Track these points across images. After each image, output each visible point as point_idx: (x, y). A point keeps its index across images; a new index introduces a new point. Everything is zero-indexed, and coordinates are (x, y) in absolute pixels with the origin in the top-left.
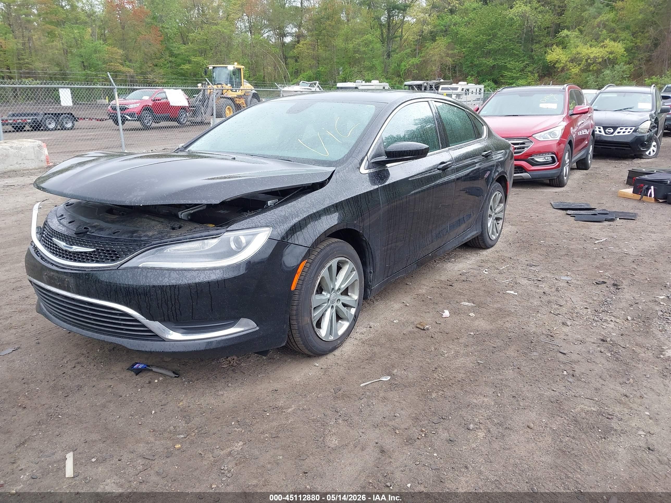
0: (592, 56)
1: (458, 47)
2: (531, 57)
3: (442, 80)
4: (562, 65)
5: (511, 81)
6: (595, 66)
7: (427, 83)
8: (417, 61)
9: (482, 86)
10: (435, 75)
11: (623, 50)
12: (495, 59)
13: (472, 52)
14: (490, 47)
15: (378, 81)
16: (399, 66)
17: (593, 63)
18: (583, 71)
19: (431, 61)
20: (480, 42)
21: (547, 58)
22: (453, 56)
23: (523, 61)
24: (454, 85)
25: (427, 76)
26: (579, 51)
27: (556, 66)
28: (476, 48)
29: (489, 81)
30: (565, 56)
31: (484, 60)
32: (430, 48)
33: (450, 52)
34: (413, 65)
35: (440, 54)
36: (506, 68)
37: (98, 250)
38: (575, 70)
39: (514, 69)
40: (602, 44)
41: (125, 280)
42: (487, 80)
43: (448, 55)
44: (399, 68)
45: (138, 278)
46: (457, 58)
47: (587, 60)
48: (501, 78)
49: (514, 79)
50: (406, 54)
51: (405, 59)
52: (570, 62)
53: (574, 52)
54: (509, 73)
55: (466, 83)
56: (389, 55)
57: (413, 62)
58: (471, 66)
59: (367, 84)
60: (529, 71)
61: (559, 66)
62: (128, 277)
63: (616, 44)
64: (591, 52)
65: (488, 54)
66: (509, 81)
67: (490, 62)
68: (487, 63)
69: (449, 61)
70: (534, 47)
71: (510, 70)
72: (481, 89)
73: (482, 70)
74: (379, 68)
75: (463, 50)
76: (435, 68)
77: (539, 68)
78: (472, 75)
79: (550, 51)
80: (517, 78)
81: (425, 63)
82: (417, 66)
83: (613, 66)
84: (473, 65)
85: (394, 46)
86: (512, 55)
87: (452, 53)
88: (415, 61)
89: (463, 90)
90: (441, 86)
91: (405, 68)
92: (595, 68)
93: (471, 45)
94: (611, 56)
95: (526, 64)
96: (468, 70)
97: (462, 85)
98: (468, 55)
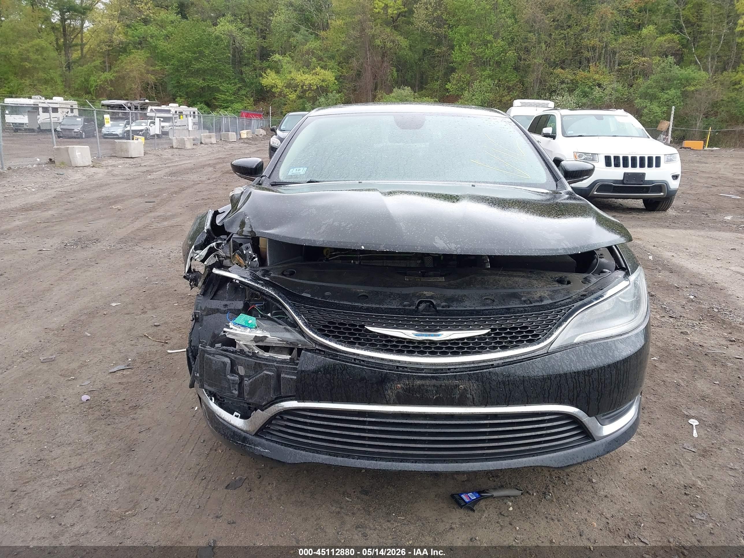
0: (307, 83)
1: (159, 63)
2: (242, 80)
3: (147, 101)
4: (279, 90)
5: (226, 105)
6: (310, 93)
7: (131, 103)
8: (111, 77)
9: (195, 109)
10: (135, 94)
11: (334, 78)
12: (204, 80)
13: (178, 70)
14: (197, 66)
15: (62, 98)
16: (87, 81)
17: (309, 90)
18: (300, 97)
19: (129, 77)
20: (186, 60)
21: (263, 82)
22: (154, 73)
23: (235, 84)
24: (164, 107)
25: (126, 95)
26: (293, 77)
27: (273, 90)
28: (182, 66)
29: (201, 104)
30: (280, 81)
31: (193, 80)
32: (125, 61)
33: (151, 68)
34: (106, 81)
35: (139, 70)
36: (218, 90)
37: (493, 330)
38: (293, 96)
39: (227, 92)
40: (314, 71)
41: (570, 365)
42: (198, 103)
43: (148, 72)
44: (88, 84)
45: (586, 358)
46: (160, 75)
47: (302, 87)
48: (214, 101)
49: (228, 103)
50: (95, 67)
51: (94, 72)
52: (286, 87)
53: (289, 78)
54: (223, 96)
55: (177, 105)
56: (69, 67)
57: (106, 78)
58: (177, 86)
59: (48, 101)
60: (242, 95)
61: (276, 91)
62: (572, 361)
63: (326, 72)
64: (305, 78)
65: (197, 73)
66: (223, 104)
67: (200, 82)
68: (197, 83)
69: (151, 78)
70: (243, 69)
71: (223, 92)
72: (194, 113)
73: (191, 91)
74: (59, 82)
75: (166, 67)
76: (136, 87)
77: (252, 92)
78: (181, 96)
79: (265, 75)
80: (232, 102)
81: (121, 79)
82: (112, 83)
83: (327, 95)
84: (179, 85)
85: (75, 55)
86: (221, 76)
87: (153, 70)
88: (108, 75)
89: (176, 112)
90: (150, 108)
91: (95, 84)
92: (311, 95)
93: (174, 61)
94: (324, 84)
95: (239, 87)
96: (174, 90)
97: (173, 107)
98: (172, 74)
